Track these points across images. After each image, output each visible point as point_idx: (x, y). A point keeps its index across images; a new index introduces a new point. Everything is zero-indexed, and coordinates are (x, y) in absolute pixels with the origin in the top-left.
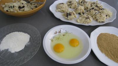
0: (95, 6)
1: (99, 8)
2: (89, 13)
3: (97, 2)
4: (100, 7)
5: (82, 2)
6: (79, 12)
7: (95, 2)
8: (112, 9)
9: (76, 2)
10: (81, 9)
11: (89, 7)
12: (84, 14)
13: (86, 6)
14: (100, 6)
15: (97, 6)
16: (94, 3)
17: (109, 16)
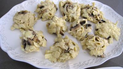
0: (89, 14)
1: (96, 17)
2: (74, 33)
3: (93, 4)
4: (99, 15)
5: (64, 6)
6: (54, 31)
7: (90, 5)
8: (120, 20)
9: (53, 6)
10: (57, 26)
11: (77, 16)
12: (63, 35)
13: (71, 15)
14: (99, 13)
15: (92, 14)
16: (88, 7)
17: (114, 38)
